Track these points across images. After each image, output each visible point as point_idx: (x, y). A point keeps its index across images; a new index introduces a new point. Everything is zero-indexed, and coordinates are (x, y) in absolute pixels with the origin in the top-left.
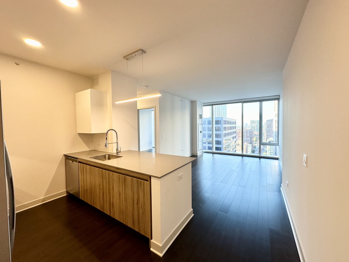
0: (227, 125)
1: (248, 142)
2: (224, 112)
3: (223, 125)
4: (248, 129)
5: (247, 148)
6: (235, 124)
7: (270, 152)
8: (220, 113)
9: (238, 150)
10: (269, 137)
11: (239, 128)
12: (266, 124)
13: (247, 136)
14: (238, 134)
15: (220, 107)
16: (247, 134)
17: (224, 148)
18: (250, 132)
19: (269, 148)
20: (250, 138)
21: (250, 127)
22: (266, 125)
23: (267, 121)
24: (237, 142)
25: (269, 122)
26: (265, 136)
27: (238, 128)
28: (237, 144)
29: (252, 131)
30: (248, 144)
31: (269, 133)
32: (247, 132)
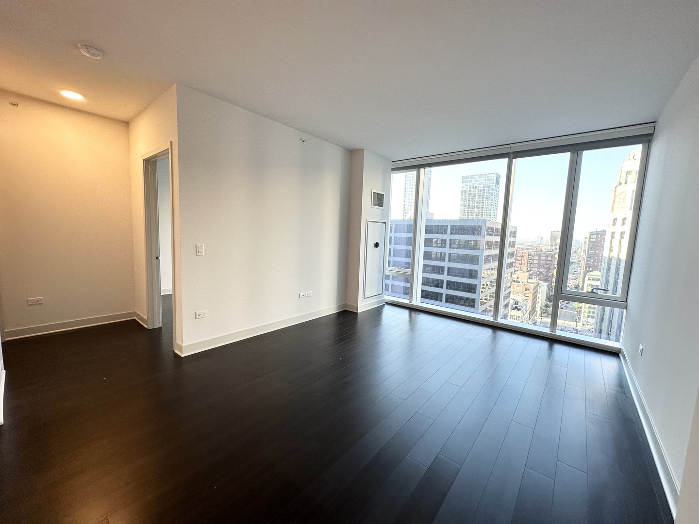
0: (494, 237)
1: (541, 276)
2: (492, 209)
3: (486, 236)
4: (543, 248)
5: (535, 290)
6: (514, 237)
8: (484, 211)
9: (515, 293)
10: (591, 269)
11: (522, 246)
12: (588, 241)
13: (539, 263)
14: (520, 258)
15: (485, 199)
16: (539, 260)
17: (482, 286)
18: (548, 257)
20: (547, 268)
21: (550, 245)
22: (587, 244)
23: (591, 234)
24: (514, 276)
25: (595, 237)
26: (582, 267)
27: (519, 246)
28: (515, 279)
29: (553, 253)
30: (540, 282)
31: (592, 260)
32: (540, 256)
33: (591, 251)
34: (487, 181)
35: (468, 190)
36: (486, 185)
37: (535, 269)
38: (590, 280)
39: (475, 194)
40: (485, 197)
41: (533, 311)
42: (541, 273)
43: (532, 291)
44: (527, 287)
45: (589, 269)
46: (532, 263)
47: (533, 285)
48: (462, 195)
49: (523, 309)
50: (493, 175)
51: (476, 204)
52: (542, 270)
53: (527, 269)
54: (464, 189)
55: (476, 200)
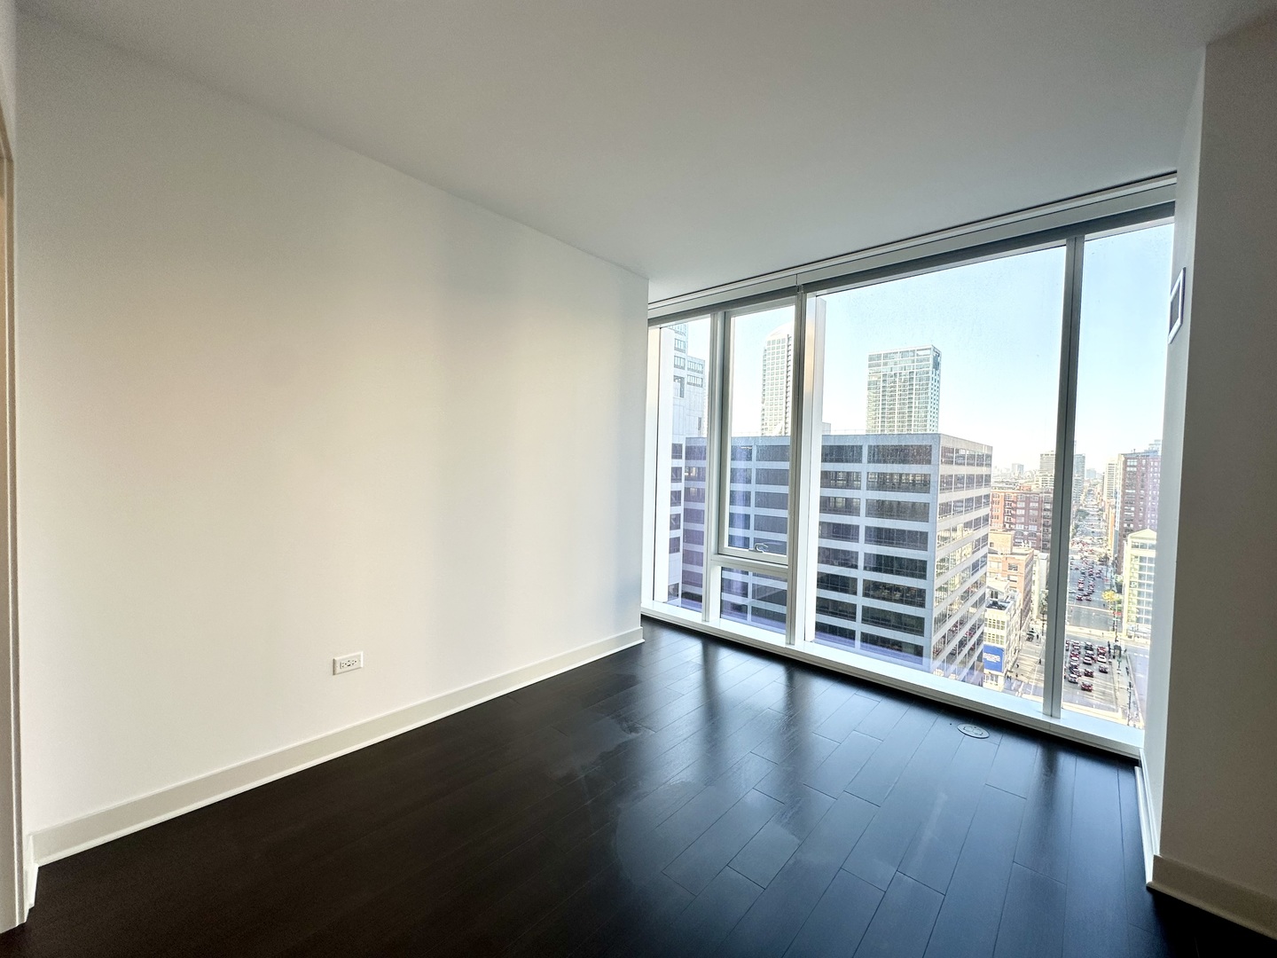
0: (954, 466)
1: (1035, 540)
2: (929, 414)
3: (940, 466)
4: (1030, 486)
5: (1029, 568)
6: (989, 465)
7: (1139, 593)
8: (913, 419)
10: (1132, 526)
12: (1120, 473)
13: (1026, 516)
16: (1027, 508)
17: (937, 564)
18: (1043, 502)
19: (1137, 576)
20: (1043, 525)
21: (1040, 479)
22: (1119, 476)
23: (1126, 459)
25: (1136, 464)
26: (1111, 521)
30: (1036, 552)
31: (1133, 509)
32: (1028, 501)
33: (1130, 491)
34: (916, 364)
35: (882, 379)
36: (915, 371)
37: (1020, 527)
38: (1137, 547)
39: (895, 387)
40: (914, 392)
41: (1026, 610)
42: (1032, 534)
43: (1022, 569)
44: (1012, 562)
45: (1129, 525)
46: (1012, 515)
47: (1024, 558)
48: (869, 389)
49: (1009, 606)
50: (928, 352)
51: (897, 406)
52: (1033, 528)
53: (1005, 526)
54: (874, 379)
55: (897, 397)
